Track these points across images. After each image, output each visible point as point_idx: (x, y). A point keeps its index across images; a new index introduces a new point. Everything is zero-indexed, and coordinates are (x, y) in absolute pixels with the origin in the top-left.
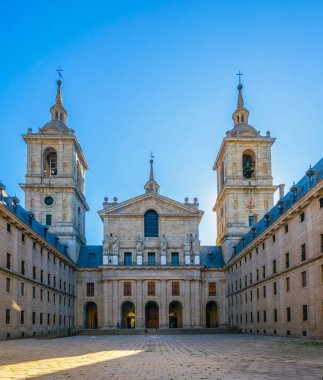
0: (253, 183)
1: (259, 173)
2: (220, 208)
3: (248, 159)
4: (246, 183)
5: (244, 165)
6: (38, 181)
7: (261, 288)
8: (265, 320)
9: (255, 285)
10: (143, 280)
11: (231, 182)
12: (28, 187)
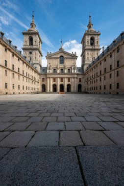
0: (93, 47)
1: (96, 44)
2: (83, 55)
3: (92, 39)
4: (91, 47)
5: (91, 42)
6: (27, 47)
7: (96, 79)
8: (97, 89)
10: (59, 78)
11: (86, 47)
12: (24, 49)
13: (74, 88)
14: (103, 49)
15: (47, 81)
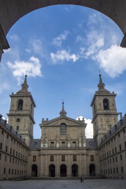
0: (108, 112)
1: (111, 108)
2: (94, 122)
3: (106, 101)
4: (105, 112)
5: (104, 104)
6: (14, 112)
7: (115, 157)
8: (118, 172)
9: (112, 156)
10: (59, 155)
11: (98, 112)
13: (83, 170)
14: (121, 116)
15: (40, 159)
